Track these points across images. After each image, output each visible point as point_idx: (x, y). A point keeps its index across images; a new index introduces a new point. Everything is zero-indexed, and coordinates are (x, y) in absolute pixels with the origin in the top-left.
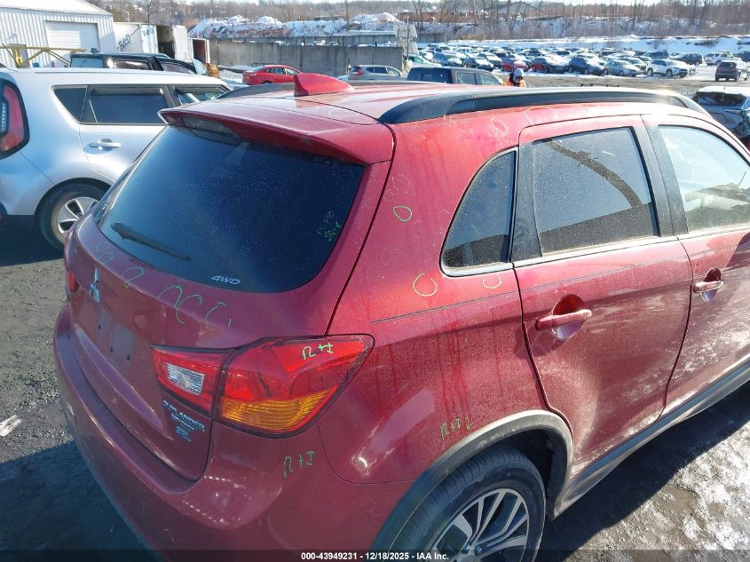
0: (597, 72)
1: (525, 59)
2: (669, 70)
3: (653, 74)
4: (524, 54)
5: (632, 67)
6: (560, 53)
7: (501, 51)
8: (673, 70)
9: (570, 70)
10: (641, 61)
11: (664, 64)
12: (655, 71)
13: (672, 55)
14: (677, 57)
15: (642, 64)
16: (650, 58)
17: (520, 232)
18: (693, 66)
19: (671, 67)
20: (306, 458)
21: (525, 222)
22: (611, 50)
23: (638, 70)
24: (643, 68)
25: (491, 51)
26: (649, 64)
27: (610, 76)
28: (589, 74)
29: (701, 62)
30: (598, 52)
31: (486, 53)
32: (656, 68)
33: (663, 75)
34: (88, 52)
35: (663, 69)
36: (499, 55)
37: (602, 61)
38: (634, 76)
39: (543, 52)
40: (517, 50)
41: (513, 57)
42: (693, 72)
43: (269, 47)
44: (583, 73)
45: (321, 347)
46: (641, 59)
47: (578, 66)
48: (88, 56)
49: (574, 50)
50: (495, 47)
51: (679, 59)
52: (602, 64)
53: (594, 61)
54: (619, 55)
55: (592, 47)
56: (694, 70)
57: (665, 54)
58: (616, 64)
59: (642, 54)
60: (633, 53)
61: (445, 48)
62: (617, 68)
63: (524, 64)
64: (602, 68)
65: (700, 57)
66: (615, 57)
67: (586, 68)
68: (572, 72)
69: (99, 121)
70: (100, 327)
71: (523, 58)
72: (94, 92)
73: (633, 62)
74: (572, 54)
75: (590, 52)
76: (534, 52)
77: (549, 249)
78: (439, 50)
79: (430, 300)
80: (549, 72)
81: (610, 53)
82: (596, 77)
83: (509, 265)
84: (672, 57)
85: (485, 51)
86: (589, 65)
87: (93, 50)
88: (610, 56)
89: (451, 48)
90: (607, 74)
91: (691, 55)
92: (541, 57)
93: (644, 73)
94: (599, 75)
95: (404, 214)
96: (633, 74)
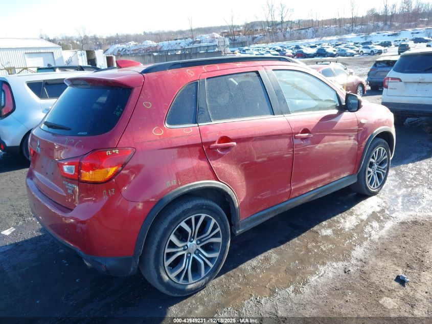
0: (332, 55)
1: (292, 52)
2: (372, 51)
3: (363, 54)
4: (292, 49)
5: (352, 51)
6: (312, 47)
7: (279, 48)
8: (374, 51)
9: (317, 55)
10: (356, 48)
11: (369, 48)
12: (364, 52)
13: (375, 43)
14: (378, 43)
15: (357, 49)
16: (361, 46)
17: (201, 112)
18: (386, 48)
19: (373, 49)
20: (111, 191)
21: (203, 109)
22: (340, 43)
23: (355, 52)
24: (358, 51)
25: (273, 49)
26: (361, 49)
27: (340, 57)
28: (328, 56)
29: (391, 45)
30: (333, 45)
31: (270, 50)
32: (365, 51)
33: (369, 54)
34: (47, 67)
35: (369, 51)
36: (277, 51)
37: (335, 49)
38: (353, 56)
39: (303, 47)
40: (288, 47)
41: (285, 51)
42: (386, 51)
43: (149, 57)
44: (324, 57)
45: (114, 151)
46: (357, 46)
47: (322, 53)
48: (46, 68)
49: (319, 45)
50: (275, 47)
51: (378, 45)
52: (335, 51)
53: (330, 50)
54: (345, 45)
55: (330, 42)
56: (386, 50)
57: (370, 43)
58: (342, 50)
59: (357, 43)
60: (352, 44)
61: (247, 50)
62: (343, 52)
63: (292, 54)
64: (335, 53)
65: (390, 42)
66: (342, 47)
67: (326, 54)
68: (319, 56)
69: (50, 97)
70: (42, 167)
71: (291, 51)
72: (47, 84)
73: (352, 48)
74: (319, 47)
75: (328, 45)
76: (297, 47)
77: (215, 119)
78: (244, 51)
79: (160, 136)
80: (305, 58)
81: (340, 45)
82: (332, 58)
83: (197, 125)
84: (375, 44)
85: (270, 49)
86: (327, 52)
87: (49, 65)
88: (339, 46)
89: (251, 49)
90: (338, 56)
91: (385, 42)
92: (301, 50)
93: (359, 54)
94: (333, 57)
95: (148, 105)
96: (352, 55)
